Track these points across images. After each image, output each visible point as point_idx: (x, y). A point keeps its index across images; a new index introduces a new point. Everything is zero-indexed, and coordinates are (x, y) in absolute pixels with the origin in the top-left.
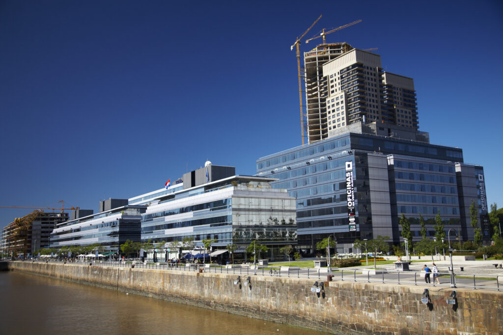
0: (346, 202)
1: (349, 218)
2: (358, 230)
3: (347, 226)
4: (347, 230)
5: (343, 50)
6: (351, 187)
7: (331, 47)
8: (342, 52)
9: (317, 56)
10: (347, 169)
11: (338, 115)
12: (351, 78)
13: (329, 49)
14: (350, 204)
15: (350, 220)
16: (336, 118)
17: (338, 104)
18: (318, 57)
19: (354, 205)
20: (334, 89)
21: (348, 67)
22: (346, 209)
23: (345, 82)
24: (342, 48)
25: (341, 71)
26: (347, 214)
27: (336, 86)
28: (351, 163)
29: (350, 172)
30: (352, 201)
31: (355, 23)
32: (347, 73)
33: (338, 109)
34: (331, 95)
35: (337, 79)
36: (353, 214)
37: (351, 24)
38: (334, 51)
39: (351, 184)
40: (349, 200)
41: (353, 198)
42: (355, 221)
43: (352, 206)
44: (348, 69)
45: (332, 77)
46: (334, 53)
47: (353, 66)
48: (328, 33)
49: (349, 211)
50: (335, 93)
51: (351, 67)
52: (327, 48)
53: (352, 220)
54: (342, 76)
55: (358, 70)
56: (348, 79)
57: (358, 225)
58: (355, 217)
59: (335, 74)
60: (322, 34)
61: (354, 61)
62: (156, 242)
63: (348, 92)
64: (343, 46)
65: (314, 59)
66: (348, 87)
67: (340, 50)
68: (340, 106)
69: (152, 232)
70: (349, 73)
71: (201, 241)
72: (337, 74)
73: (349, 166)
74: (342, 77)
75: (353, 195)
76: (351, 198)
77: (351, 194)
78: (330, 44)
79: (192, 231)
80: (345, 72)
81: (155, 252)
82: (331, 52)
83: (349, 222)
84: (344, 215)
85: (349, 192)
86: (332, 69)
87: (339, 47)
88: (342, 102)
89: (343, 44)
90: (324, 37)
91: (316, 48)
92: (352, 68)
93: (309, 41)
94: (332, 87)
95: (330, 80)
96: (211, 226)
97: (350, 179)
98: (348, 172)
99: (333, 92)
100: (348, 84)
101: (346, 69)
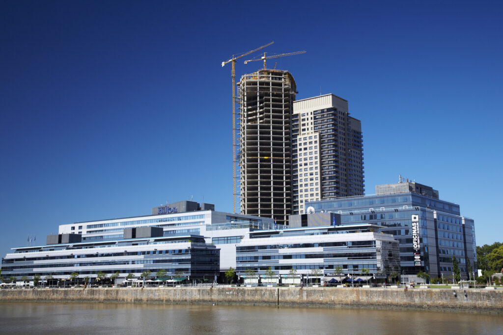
0: (412, 244)
1: (414, 256)
2: (423, 265)
3: (413, 262)
4: (413, 265)
5: (284, 79)
6: (417, 234)
7: (273, 73)
8: (283, 80)
9: (258, 80)
10: (413, 220)
11: (311, 153)
12: (326, 121)
13: (270, 75)
14: (415, 246)
15: (415, 257)
16: (308, 156)
17: (311, 143)
18: (259, 82)
19: (419, 247)
20: (306, 127)
21: (323, 110)
22: (412, 250)
23: (319, 124)
24: (283, 76)
25: (314, 112)
26: (412, 253)
27: (308, 125)
28: (417, 216)
29: (416, 222)
30: (417, 244)
31: (299, 53)
32: (322, 115)
33: (310, 148)
34: (302, 133)
35: (310, 119)
36: (419, 252)
37: (294, 53)
38: (276, 78)
39: (417, 231)
40: (414, 243)
41: (419, 242)
42: (420, 259)
43: (418, 247)
44: (322, 111)
45: (303, 115)
46: (276, 80)
47: (329, 110)
48: (270, 57)
49: (414, 251)
50: (306, 132)
51: (326, 110)
52: (269, 74)
53: (417, 257)
54: (316, 116)
55: (333, 114)
56: (322, 120)
57: (423, 262)
58: (420, 256)
59: (307, 114)
60: (263, 58)
61: (330, 106)
62: (261, 269)
63: (322, 133)
64: (285, 74)
65: (255, 83)
66: (321, 128)
67: (281, 78)
68: (313, 145)
69: (257, 261)
70: (323, 115)
71: (335, 269)
72: (309, 114)
73: (415, 218)
74: (315, 118)
75: (419, 240)
76: (417, 241)
77: (417, 239)
78: (272, 70)
79: (323, 262)
80: (318, 113)
81: (260, 278)
82: (272, 79)
83: (415, 259)
84: (410, 254)
85: (415, 237)
86: (304, 108)
87: (280, 74)
88: (316, 142)
89: (285, 71)
90: (265, 61)
91: (258, 72)
92: (327, 112)
93: (248, 62)
94: (304, 125)
95: (302, 118)
96: (348, 259)
97: (416, 228)
98: (414, 222)
99: (304, 130)
100: (322, 125)
101: (320, 111)
